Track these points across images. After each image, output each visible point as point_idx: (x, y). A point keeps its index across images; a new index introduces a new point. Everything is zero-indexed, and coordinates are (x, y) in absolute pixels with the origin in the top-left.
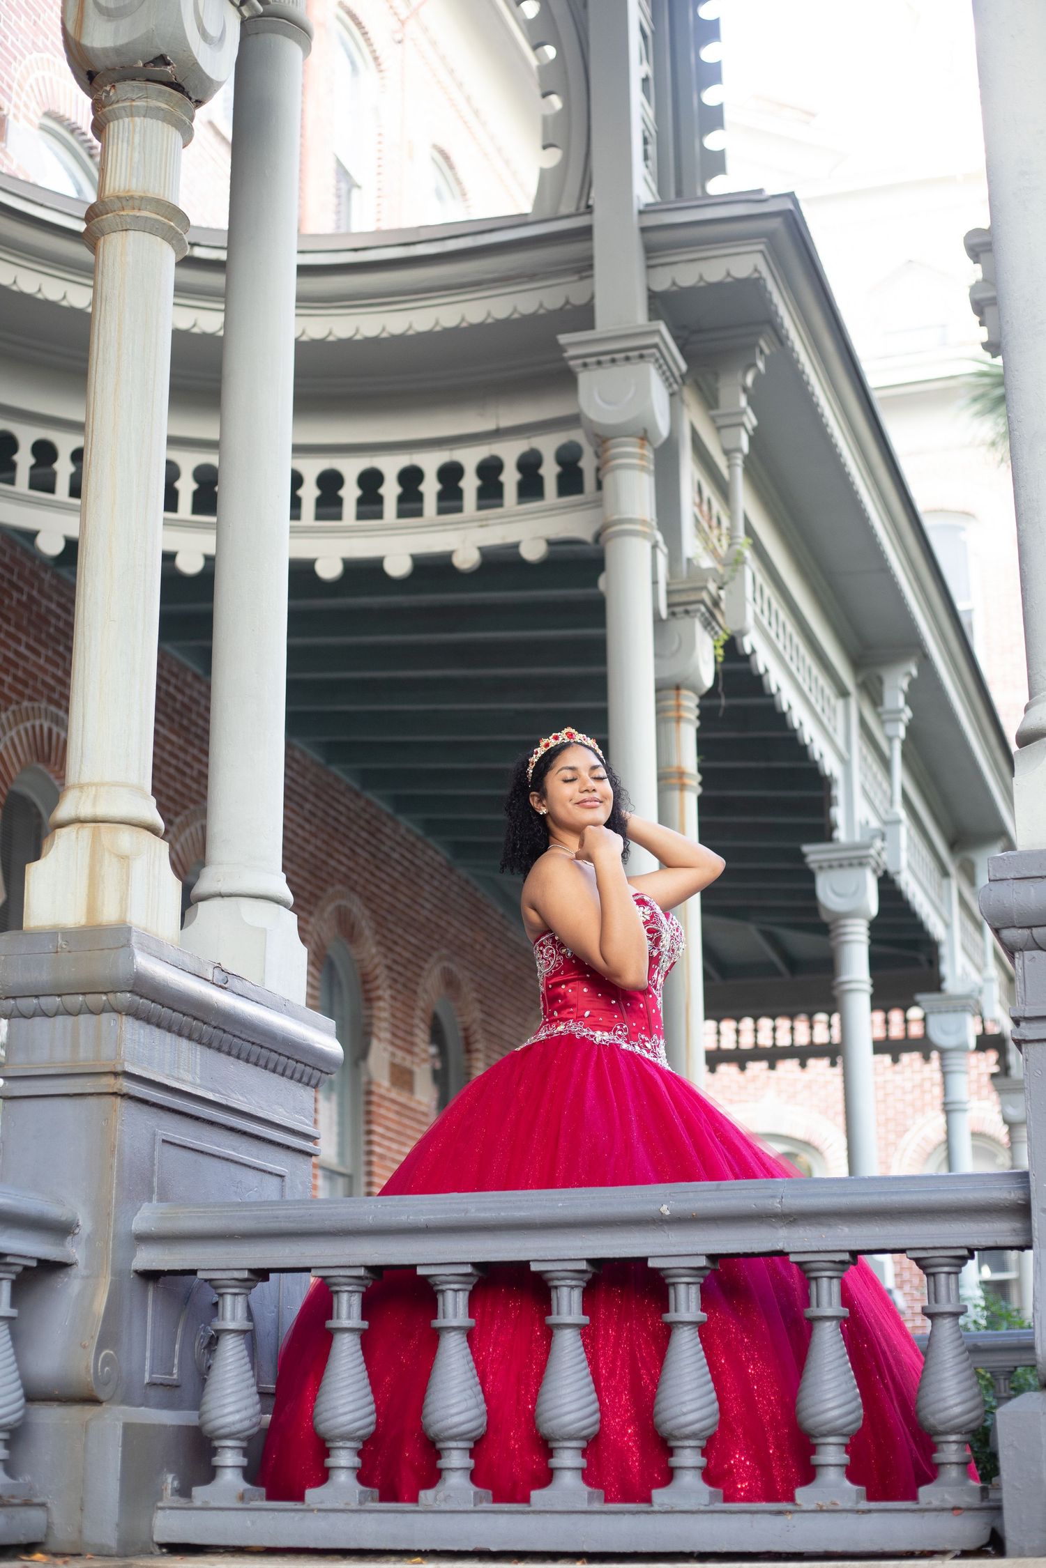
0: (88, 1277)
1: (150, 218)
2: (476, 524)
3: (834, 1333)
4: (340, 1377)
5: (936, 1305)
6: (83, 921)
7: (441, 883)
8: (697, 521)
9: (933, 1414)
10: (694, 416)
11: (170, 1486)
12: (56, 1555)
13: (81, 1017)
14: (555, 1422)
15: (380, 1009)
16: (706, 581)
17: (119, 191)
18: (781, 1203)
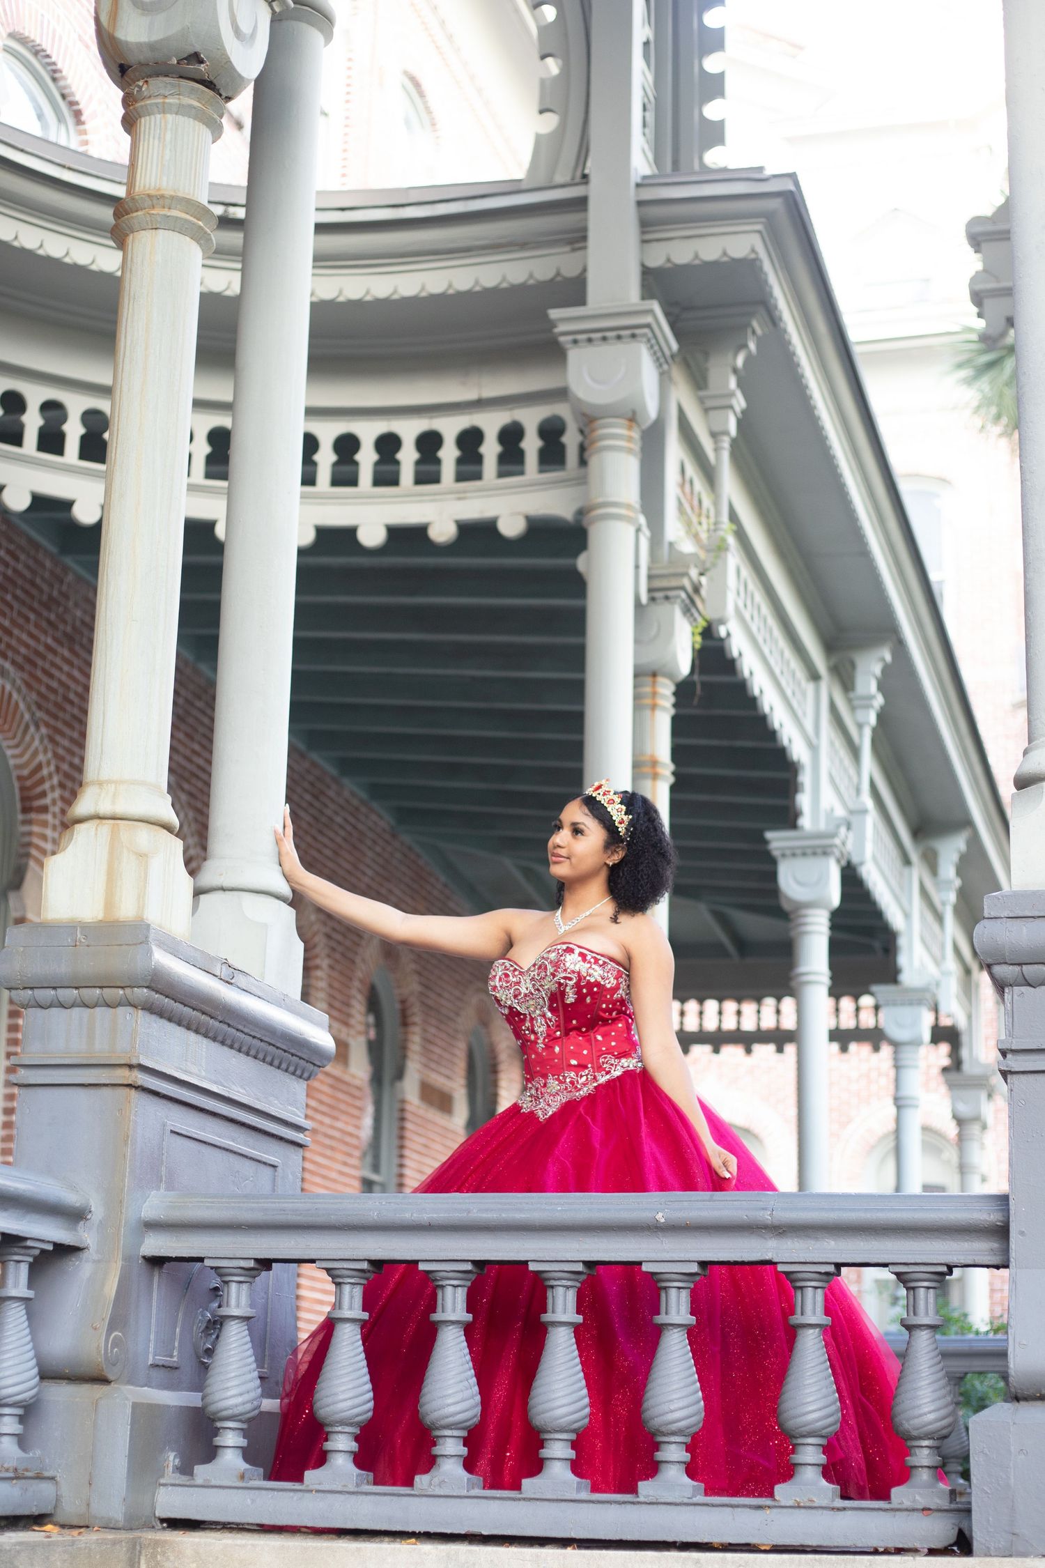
0: (99, 1261)
1: (180, 218)
2: (453, 496)
3: (817, 1340)
4: (341, 1365)
5: (915, 1317)
6: (100, 916)
7: (384, 849)
8: (680, 504)
9: (908, 1420)
10: (682, 394)
11: (171, 1464)
12: (63, 1526)
13: (98, 1009)
14: (548, 1415)
15: (317, 978)
16: (688, 567)
17: (149, 189)
18: (771, 1215)
